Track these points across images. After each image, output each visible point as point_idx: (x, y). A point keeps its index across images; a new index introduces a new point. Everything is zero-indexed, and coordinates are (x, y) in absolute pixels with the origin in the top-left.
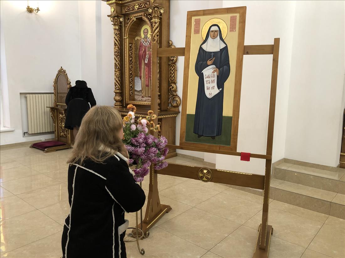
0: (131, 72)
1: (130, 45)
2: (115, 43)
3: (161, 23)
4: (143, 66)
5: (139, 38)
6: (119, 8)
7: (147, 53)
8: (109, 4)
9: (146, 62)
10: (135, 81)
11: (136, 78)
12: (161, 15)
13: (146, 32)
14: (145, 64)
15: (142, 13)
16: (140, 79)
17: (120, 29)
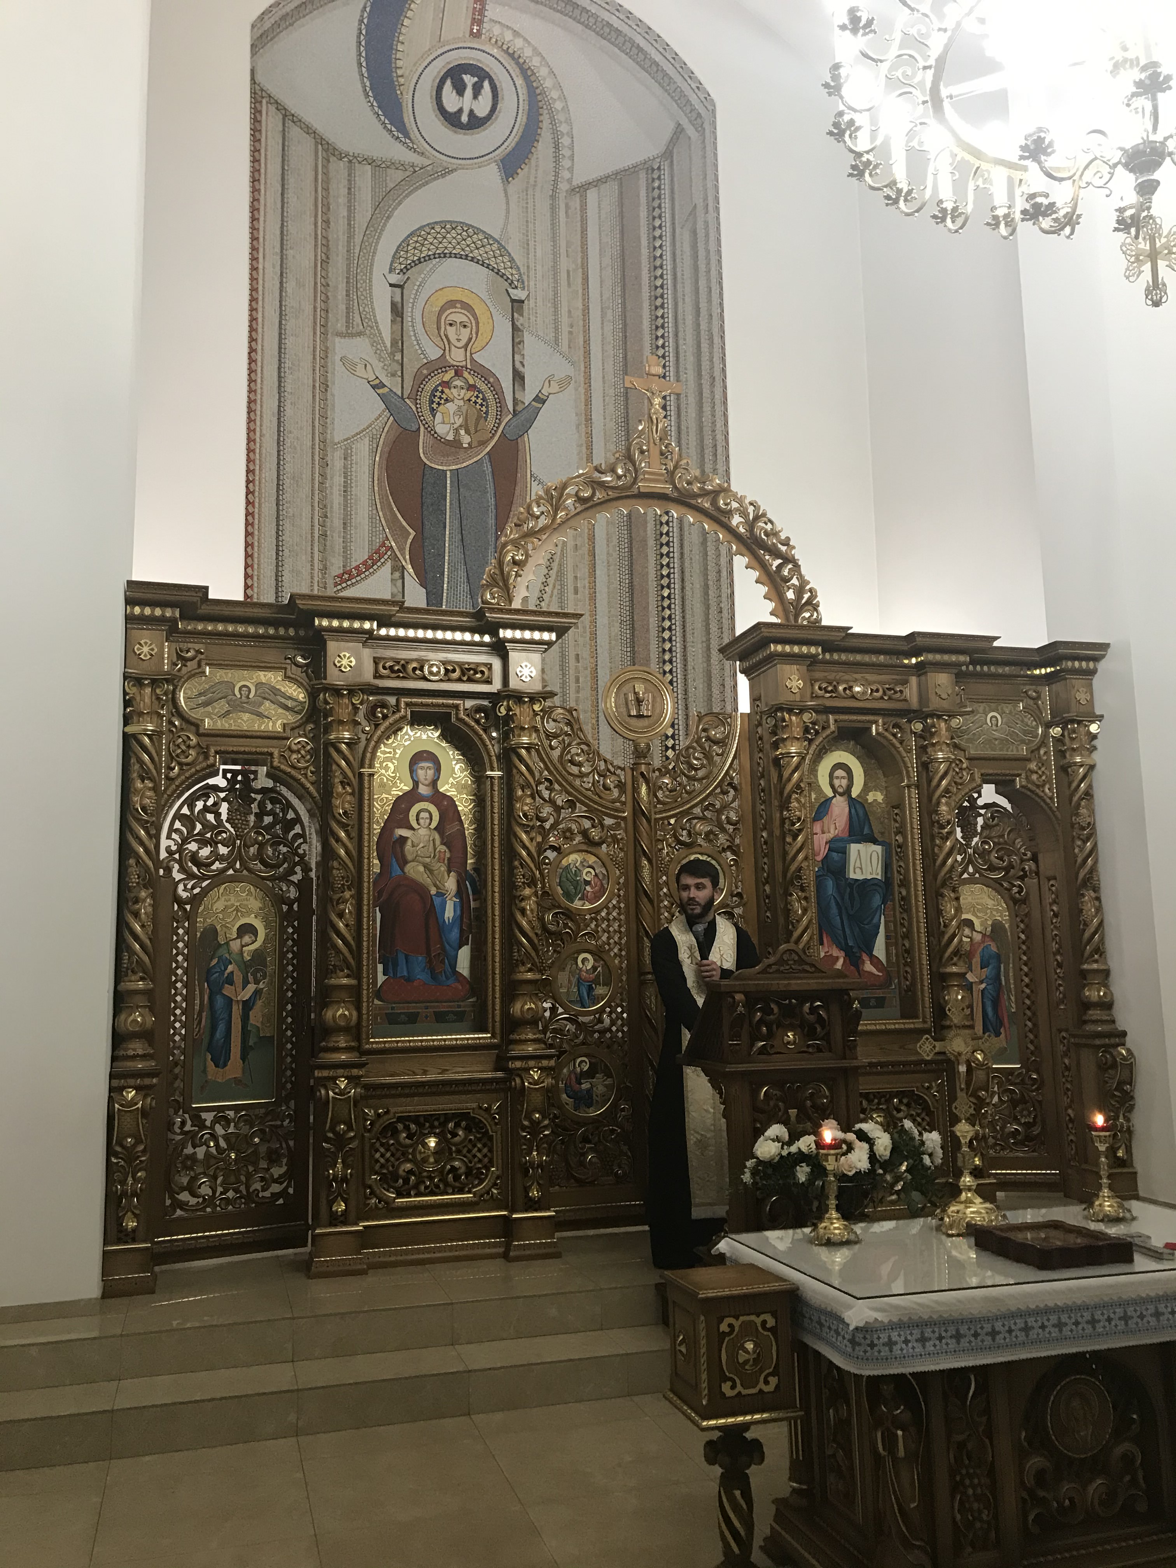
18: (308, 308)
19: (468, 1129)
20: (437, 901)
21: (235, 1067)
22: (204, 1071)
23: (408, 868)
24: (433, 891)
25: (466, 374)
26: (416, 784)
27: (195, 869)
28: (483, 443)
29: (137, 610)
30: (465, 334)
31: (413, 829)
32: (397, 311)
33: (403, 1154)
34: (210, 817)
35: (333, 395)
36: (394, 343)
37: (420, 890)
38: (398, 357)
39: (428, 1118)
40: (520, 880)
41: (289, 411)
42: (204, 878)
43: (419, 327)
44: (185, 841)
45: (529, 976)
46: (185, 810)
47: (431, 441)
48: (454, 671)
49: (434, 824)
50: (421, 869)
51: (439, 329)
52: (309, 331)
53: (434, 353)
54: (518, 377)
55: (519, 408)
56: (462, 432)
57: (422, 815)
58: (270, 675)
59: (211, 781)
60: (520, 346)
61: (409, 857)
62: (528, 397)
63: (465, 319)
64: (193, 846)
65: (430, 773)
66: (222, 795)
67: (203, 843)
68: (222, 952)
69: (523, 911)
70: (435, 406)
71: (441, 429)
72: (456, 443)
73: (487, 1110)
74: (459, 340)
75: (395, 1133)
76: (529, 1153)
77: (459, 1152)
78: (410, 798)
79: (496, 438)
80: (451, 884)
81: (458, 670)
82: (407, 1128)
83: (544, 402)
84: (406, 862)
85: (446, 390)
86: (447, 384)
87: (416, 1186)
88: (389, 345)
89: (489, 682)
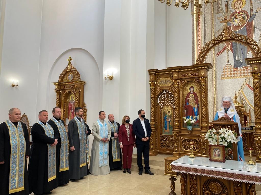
0: (64, 116)
1: (64, 103)
2: (57, 102)
3: (79, 95)
4: (70, 113)
5: (69, 100)
6: (60, 86)
7: (73, 107)
8: (55, 85)
9: (72, 111)
10: (66, 120)
11: (66, 119)
12: (80, 92)
13: (72, 98)
14: (72, 112)
15: (71, 90)
16: (68, 119)
17: (60, 96)
18: (210, 12)
19: (196, 142)
20: (194, 108)
21: (168, 130)
22: (164, 130)
23: (189, 104)
24: (193, 107)
25: (240, 13)
26: (190, 91)
27: (162, 104)
28: (244, 24)
29: (150, 73)
30: (240, 5)
31: (190, 98)
32: (227, 6)
33: (187, 144)
34: (164, 97)
35: (215, 24)
36: (226, 12)
37: (191, 107)
38: (227, 14)
39: (190, 140)
40: (202, 105)
41: (206, 29)
42: (163, 105)
43: (231, 7)
44: (161, 101)
45: (204, 120)
46: (161, 97)
47: (234, 27)
48: (192, 74)
49: (193, 97)
50: (191, 104)
51: (235, 6)
52: (210, 15)
53: (234, 11)
54: (251, 10)
55: (251, 16)
56: (240, 23)
57: (192, 96)
58: (168, 78)
59: (164, 93)
60: (252, 4)
61: (190, 102)
62: (253, 13)
63: (240, 3)
64: (162, 101)
65: (193, 89)
66: (165, 94)
67: (163, 101)
68: (166, 115)
69: (203, 110)
70: (234, 20)
71: (235, 24)
72: (239, 26)
73: (198, 139)
74: (239, 7)
75: (186, 141)
76: (203, 146)
77: (195, 145)
78: (190, 93)
79: (247, 23)
80: (196, 106)
81: (193, 74)
82: (187, 140)
83: (257, 13)
84: (189, 103)
85: (236, 17)
86: (236, 16)
87: (189, 149)
88: (225, 12)
89: (198, 75)
